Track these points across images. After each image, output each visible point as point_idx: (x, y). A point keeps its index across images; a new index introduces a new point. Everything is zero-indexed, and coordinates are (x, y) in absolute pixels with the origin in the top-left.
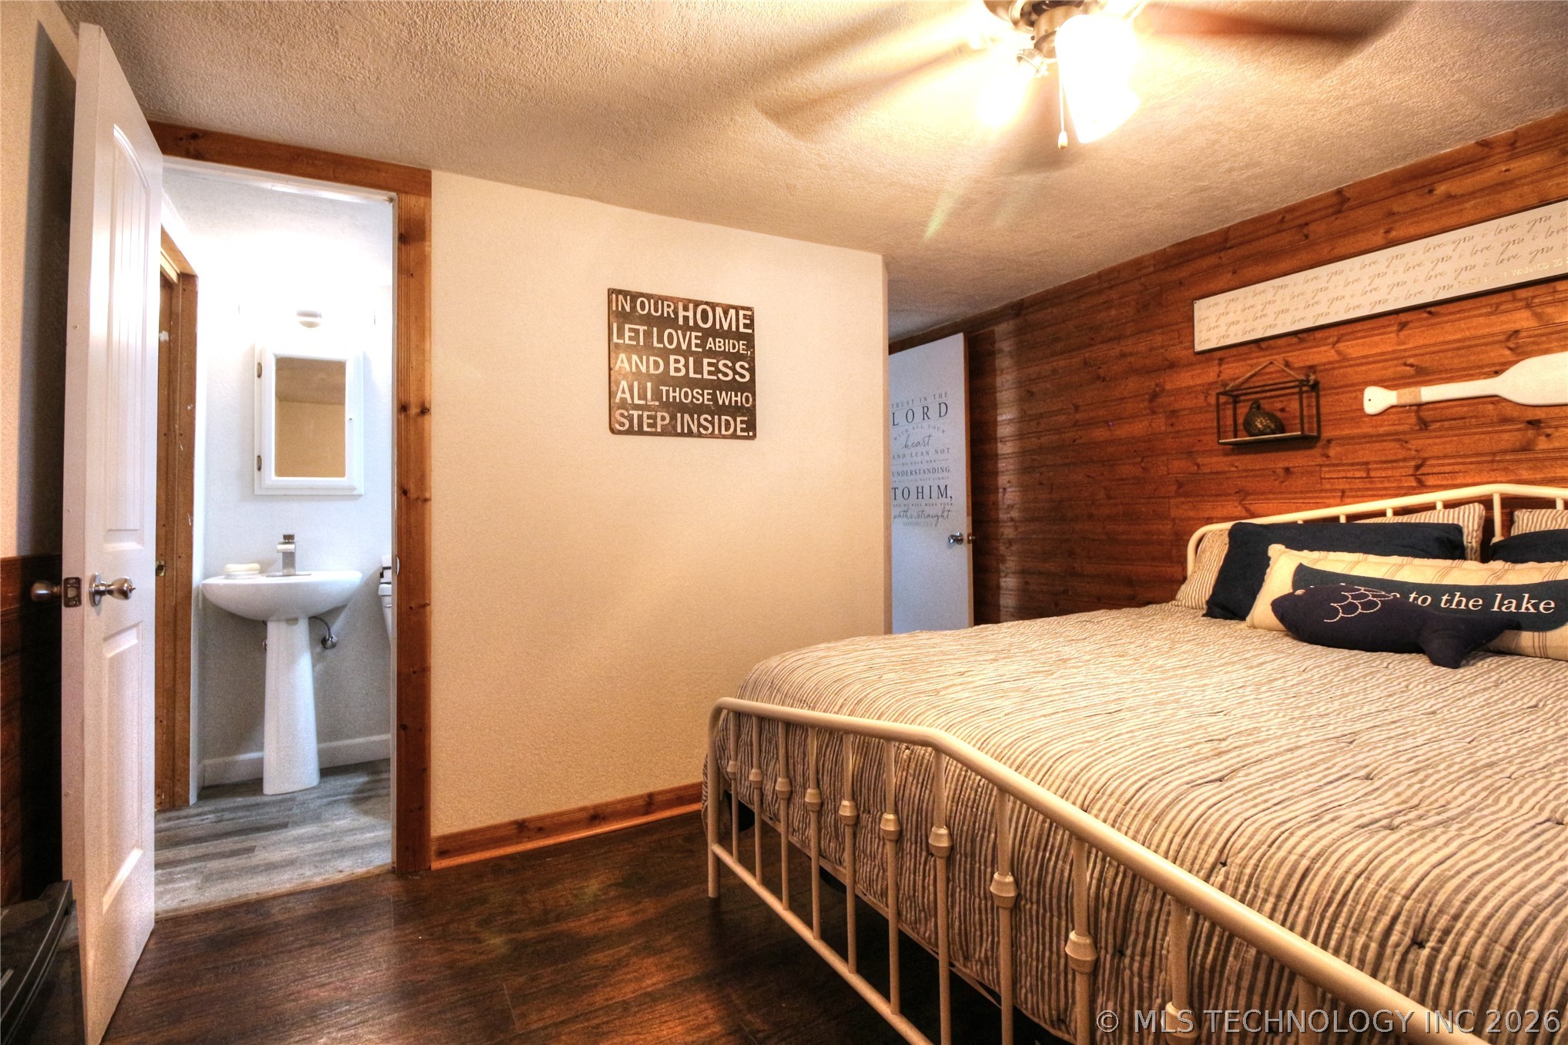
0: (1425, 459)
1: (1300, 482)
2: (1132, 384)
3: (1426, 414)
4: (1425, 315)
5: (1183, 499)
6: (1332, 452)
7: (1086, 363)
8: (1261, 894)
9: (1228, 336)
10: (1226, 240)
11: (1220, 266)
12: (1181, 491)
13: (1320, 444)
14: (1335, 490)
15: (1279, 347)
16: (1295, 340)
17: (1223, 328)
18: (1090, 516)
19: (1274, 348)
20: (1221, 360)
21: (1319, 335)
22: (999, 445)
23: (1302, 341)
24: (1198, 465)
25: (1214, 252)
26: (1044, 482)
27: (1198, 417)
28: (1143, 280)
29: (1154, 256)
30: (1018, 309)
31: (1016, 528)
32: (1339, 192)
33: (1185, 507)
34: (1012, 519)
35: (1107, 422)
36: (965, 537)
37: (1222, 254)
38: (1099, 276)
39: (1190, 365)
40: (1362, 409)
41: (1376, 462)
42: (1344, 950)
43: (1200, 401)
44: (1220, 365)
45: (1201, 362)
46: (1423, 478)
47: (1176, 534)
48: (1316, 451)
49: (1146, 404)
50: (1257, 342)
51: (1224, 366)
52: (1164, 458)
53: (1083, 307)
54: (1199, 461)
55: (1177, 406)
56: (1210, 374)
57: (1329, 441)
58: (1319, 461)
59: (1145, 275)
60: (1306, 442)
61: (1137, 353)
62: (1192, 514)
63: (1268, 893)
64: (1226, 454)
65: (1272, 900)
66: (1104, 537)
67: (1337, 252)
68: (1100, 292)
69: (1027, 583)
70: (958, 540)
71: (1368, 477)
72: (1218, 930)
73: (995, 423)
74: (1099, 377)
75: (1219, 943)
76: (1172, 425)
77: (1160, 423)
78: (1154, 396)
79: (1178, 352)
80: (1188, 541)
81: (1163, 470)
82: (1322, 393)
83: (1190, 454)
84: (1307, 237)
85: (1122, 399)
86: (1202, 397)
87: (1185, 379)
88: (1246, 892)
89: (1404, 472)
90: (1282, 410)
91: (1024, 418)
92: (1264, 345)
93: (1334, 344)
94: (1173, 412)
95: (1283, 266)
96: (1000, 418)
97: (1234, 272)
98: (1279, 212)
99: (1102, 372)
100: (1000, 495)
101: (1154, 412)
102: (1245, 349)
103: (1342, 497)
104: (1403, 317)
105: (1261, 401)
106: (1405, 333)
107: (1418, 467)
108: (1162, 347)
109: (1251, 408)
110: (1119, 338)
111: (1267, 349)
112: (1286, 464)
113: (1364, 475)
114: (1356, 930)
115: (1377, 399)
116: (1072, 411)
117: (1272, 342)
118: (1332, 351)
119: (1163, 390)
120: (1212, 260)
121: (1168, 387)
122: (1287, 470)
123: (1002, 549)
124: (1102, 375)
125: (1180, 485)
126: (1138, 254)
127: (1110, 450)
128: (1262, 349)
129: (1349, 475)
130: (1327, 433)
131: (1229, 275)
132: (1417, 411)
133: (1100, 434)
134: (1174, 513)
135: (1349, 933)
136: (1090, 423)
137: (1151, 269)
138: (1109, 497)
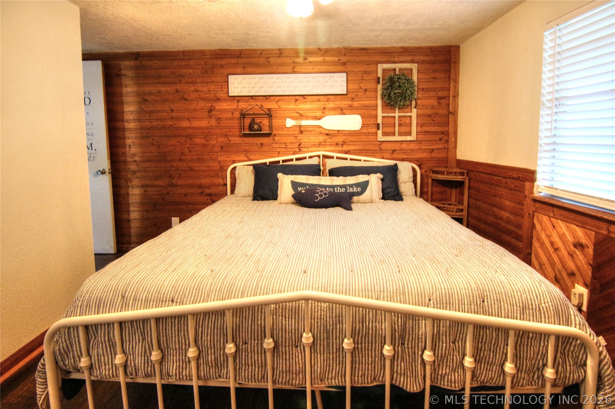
0: (301, 143)
1: (265, 148)
2: (202, 104)
3: (302, 129)
4: (302, 98)
5: (223, 153)
6: (276, 139)
7: (177, 91)
8: (445, 305)
9: (242, 92)
10: (241, 54)
11: (238, 64)
12: (223, 150)
13: (272, 136)
14: (276, 151)
15: (259, 100)
16: (264, 98)
17: (240, 89)
18: (180, 160)
19: (257, 100)
20: (238, 101)
21: (272, 98)
22: (126, 124)
23: (267, 99)
24: (229, 140)
25: (236, 57)
26: (155, 143)
27: (229, 122)
28: (204, 60)
29: (210, 51)
30: (137, 56)
31: (138, 165)
32: (280, 50)
33: (225, 156)
34: (135, 161)
35: (188, 119)
36: (107, 170)
37: (239, 59)
38: (184, 52)
39: (225, 100)
40: (285, 125)
41: (288, 143)
42: (470, 311)
43: (230, 115)
44: (238, 102)
45: (230, 100)
46: (301, 149)
47: (221, 167)
48: (271, 138)
49: (207, 113)
50: (252, 96)
51: (239, 103)
52: (215, 136)
53: (175, 64)
54: (230, 139)
55: (220, 116)
56: (234, 105)
57: (275, 135)
58: (272, 141)
59: (206, 59)
60: (268, 135)
61: (203, 91)
62: (228, 159)
63: (446, 304)
64: (240, 137)
65: (448, 305)
66: (187, 169)
67: (279, 70)
68: (184, 60)
69: (146, 191)
70: (103, 172)
71: (286, 148)
72: (435, 321)
73: (123, 112)
74: (184, 98)
75: (437, 325)
76: (218, 123)
77: (213, 123)
78: (210, 111)
79: (221, 95)
80: (227, 169)
81: (214, 142)
82: (273, 118)
83: (226, 136)
84: (269, 62)
85: (196, 110)
86: (231, 114)
87: (224, 106)
88: (440, 306)
89: (295, 146)
90: (260, 123)
91: (141, 111)
92: (254, 98)
93: (277, 102)
94: (219, 118)
95: (261, 70)
96: (126, 110)
97: (243, 68)
98: (260, 50)
99: (186, 96)
100: (127, 149)
101: (210, 117)
102: (247, 98)
103: (279, 153)
104: (297, 97)
105: (255, 119)
106: (297, 102)
107: (299, 145)
108: (214, 91)
109: (252, 121)
110: (193, 83)
111: (255, 99)
112: (261, 142)
113: (285, 147)
114: (470, 305)
115: (290, 123)
116: (170, 112)
117: (257, 98)
118: (276, 105)
119: (215, 109)
120: (234, 61)
121: (217, 108)
122: (262, 144)
123: (130, 176)
124: (186, 98)
125: (222, 147)
126: (204, 48)
127: (190, 131)
128: (253, 99)
129: (281, 146)
130: (274, 133)
131: (242, 69)
132: (300, 128)
133: (185, 124)
134: (220, 159)
135: (469, 306)
136: (180, 119)
137: (209, 57)
138: (190, 152)
